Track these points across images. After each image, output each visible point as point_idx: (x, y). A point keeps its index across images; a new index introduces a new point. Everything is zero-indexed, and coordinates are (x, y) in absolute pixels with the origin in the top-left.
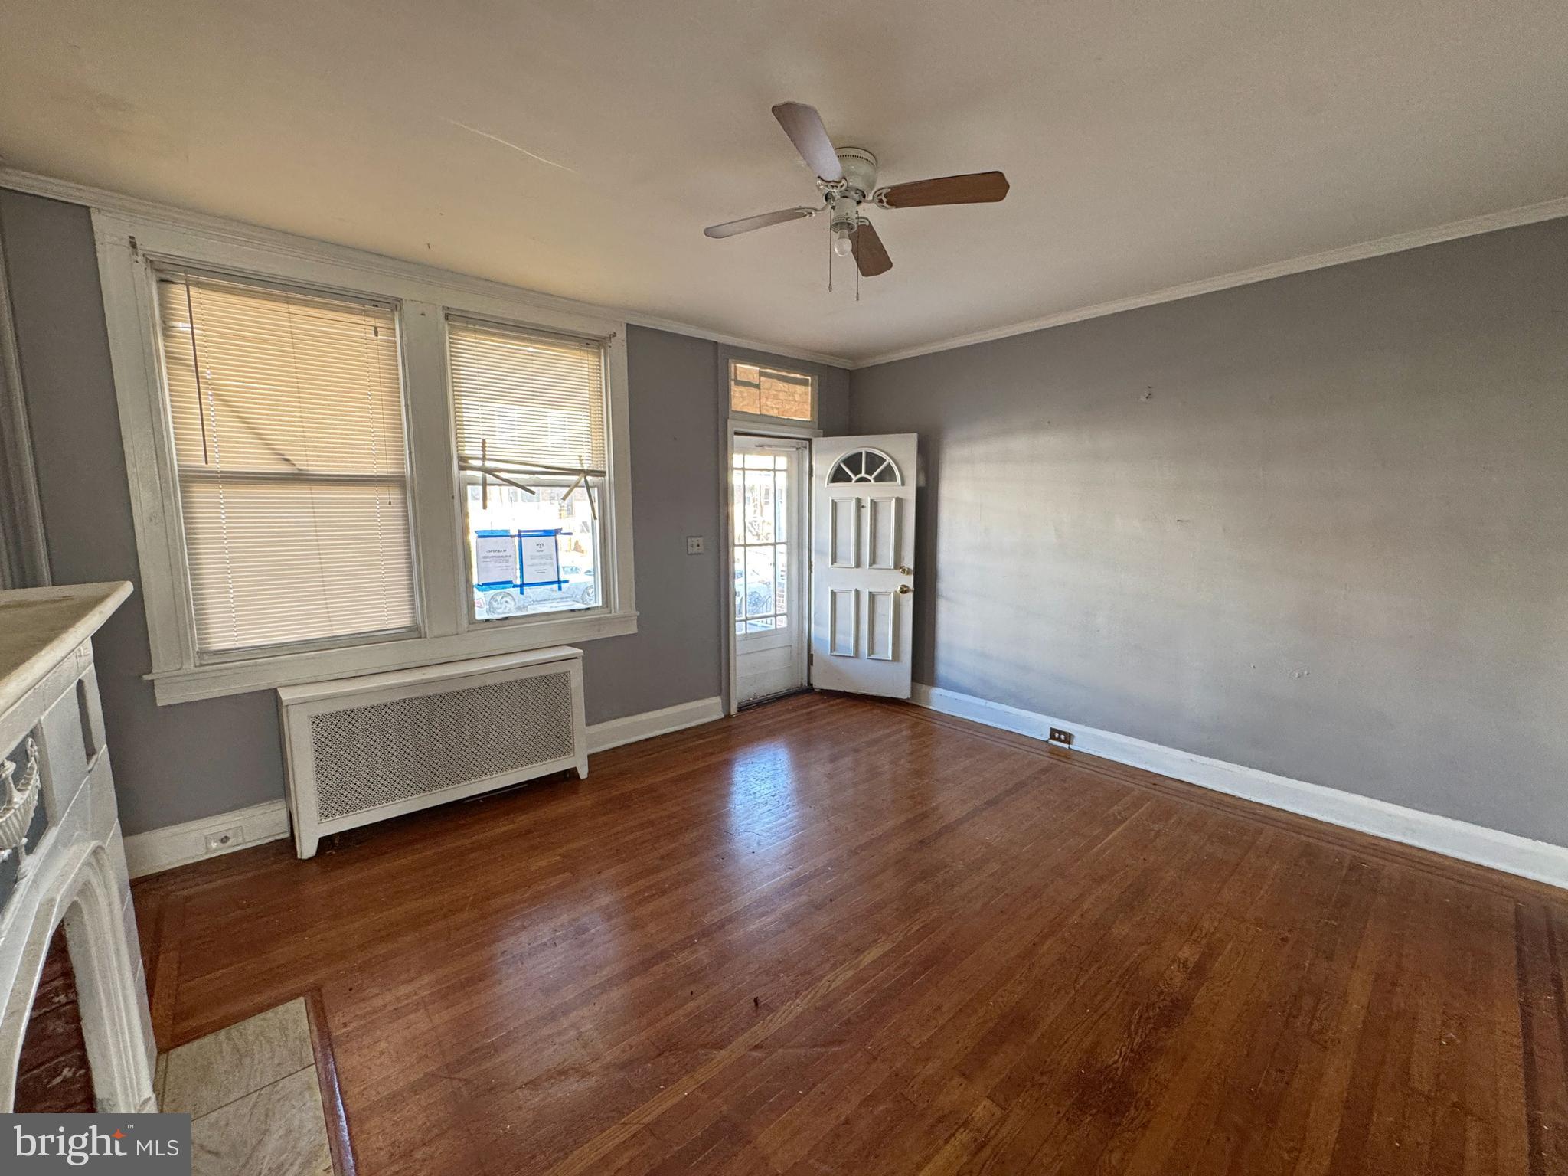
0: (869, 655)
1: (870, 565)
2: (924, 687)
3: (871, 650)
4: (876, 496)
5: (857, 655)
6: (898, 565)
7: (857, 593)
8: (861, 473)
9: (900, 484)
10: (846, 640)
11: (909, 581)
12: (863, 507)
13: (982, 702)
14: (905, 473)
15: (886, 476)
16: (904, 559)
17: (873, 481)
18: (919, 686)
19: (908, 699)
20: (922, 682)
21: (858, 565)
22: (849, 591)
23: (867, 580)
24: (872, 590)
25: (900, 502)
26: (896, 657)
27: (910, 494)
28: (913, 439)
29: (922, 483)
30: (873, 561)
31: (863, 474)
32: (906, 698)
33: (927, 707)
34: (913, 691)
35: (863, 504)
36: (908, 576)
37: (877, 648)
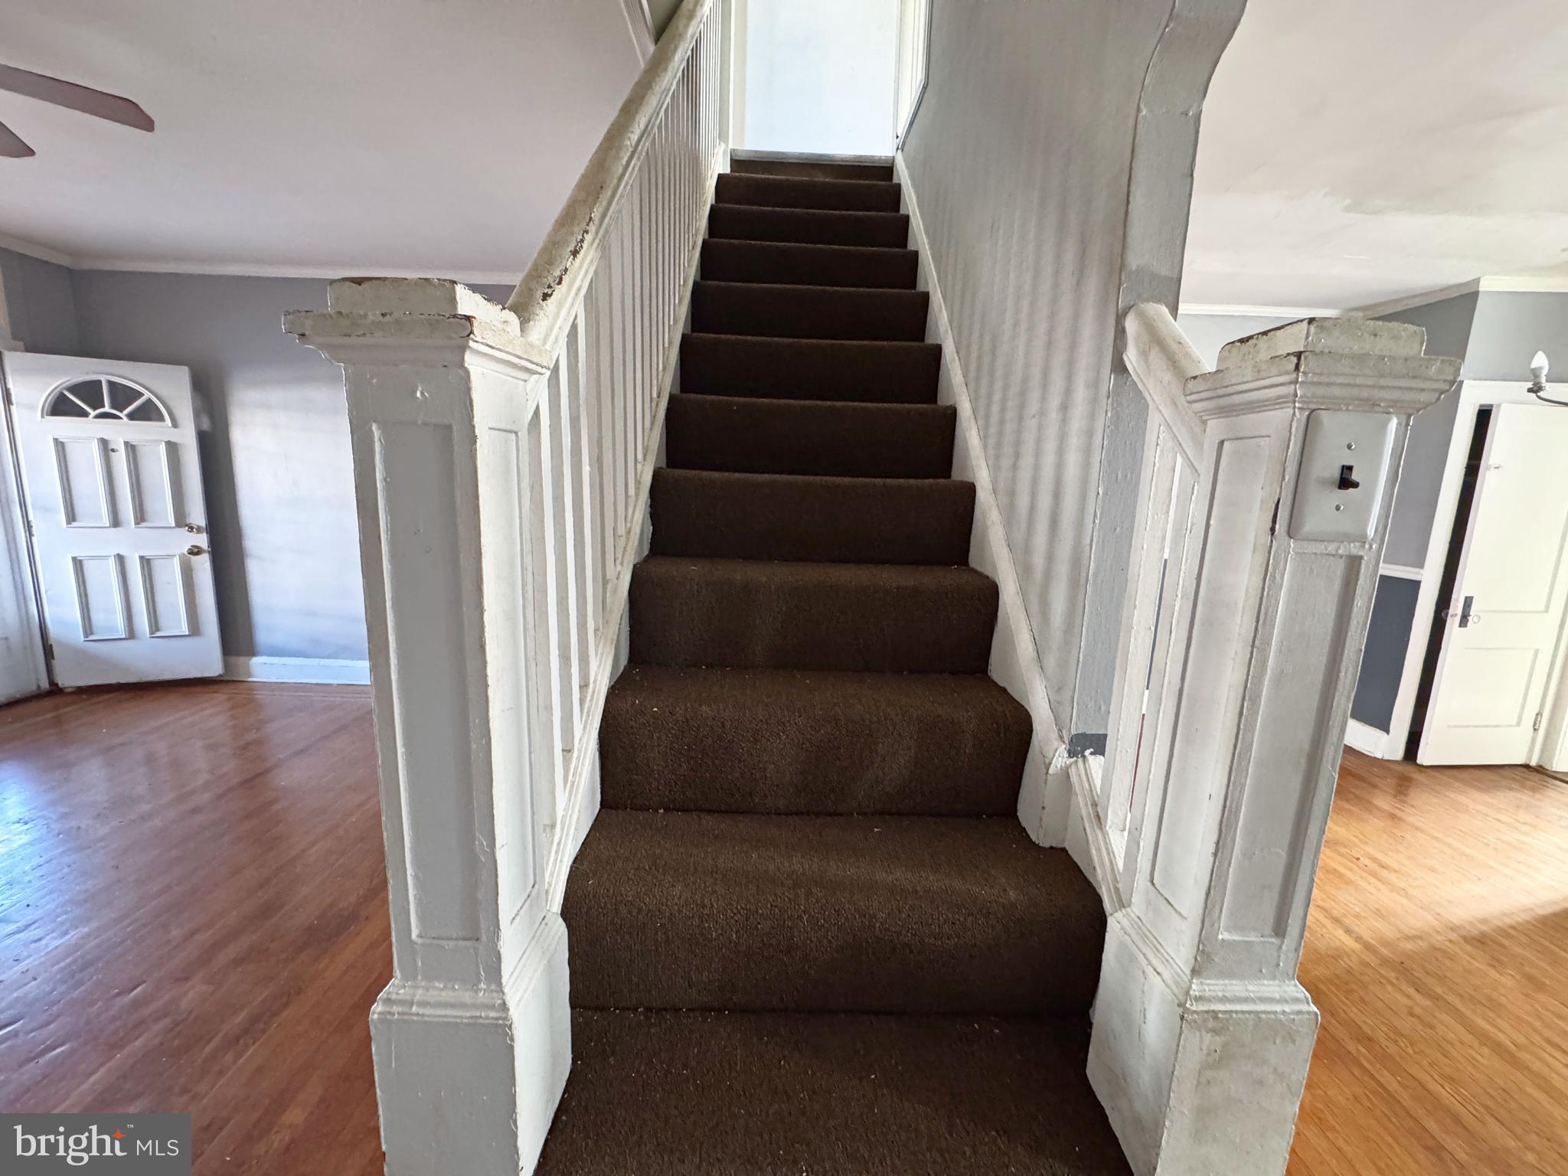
0: (152, 633)
1: (137, 523)
2: (242, 660)
3: (155, 625)
4: (133, 438)
5: (131, 634)
6: (181, 521)
7: (121, 559)
8: (103, 406)
9: (170, 425)
10: (110, 616)
11: (202, 540)
12: (113, 450)
13: (315, 662)
14: (177, 412)
15: (147, 413)
16: (189, 515)
17: (125, 419)
18: (233, 659)
19: (220, 676)
20: (239, 654)
21: (116, 522)
22: (106, 557)
23: (132, 542)
24: (147, 553)
25: (173, 448)
26: (195, 629)
27: (188, 438)
28: (183, 375)
29: (206, 425)
30: (141, 517)
31: (107, 409)
32: (217, 674)
33: (250, 679)
34: (227, 665)
35: (112, 446)
36: (200, 535)
37: (163, 621)
